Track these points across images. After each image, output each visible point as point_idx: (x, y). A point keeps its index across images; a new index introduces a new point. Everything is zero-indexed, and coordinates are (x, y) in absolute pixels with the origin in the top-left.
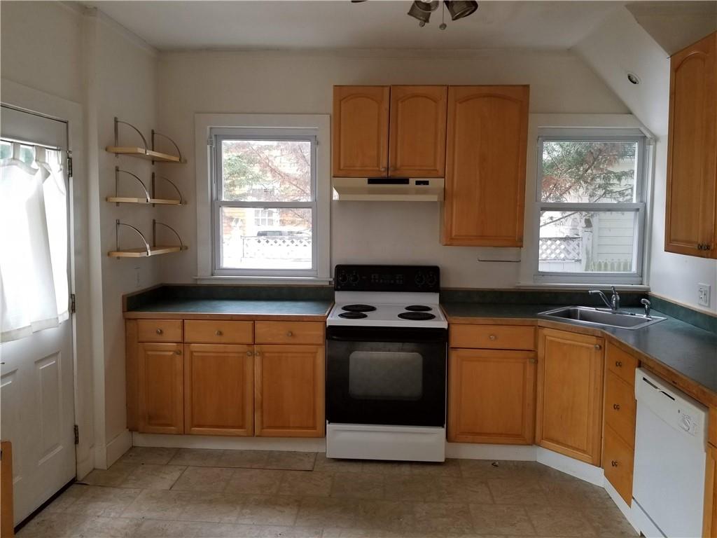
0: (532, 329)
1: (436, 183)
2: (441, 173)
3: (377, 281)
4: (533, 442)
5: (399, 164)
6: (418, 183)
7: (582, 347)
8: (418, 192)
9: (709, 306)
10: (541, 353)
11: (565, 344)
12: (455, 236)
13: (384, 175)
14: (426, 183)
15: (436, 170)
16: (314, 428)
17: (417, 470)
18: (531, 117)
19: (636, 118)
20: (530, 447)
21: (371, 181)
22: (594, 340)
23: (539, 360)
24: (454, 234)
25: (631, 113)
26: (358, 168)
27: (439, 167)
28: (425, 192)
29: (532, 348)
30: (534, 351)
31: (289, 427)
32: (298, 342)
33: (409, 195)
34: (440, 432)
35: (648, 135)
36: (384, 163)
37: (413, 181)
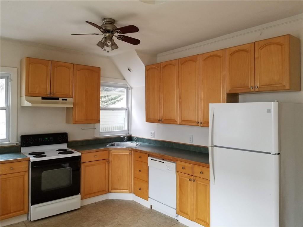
0: (107, 152)
1: (70, 100)
2: (71, 96)
3: (42, 141)
4: (109, 192)
5: (55, 92)
6: (63, 100)
7: (125, 154)
8: (62, 103)
9: (154, 138)
10: (110, 159)
11: (119, 155)
12: (77, 120)
13: (49, 96)
14: (66, 100)
15: (70, 95)
16: (23, 209)
17: (71, 214)
18: (101, 78)
19: (126, 81)
20: (107, 194)
21: (43, 98)
22: (129, 152)
23: (110, 162)
24: (76, 119)
25: (125, 79)
26: (37, 93)
27: (71, 94)
28: (65, 103)
29: (107, 158)
30: (108, 159)
31: (10, 213)
32: (16, 172)
33: (59, 104)
34: (79, 196)
35: (129, 87)
36: (48, 91)
37: (60, 99)
